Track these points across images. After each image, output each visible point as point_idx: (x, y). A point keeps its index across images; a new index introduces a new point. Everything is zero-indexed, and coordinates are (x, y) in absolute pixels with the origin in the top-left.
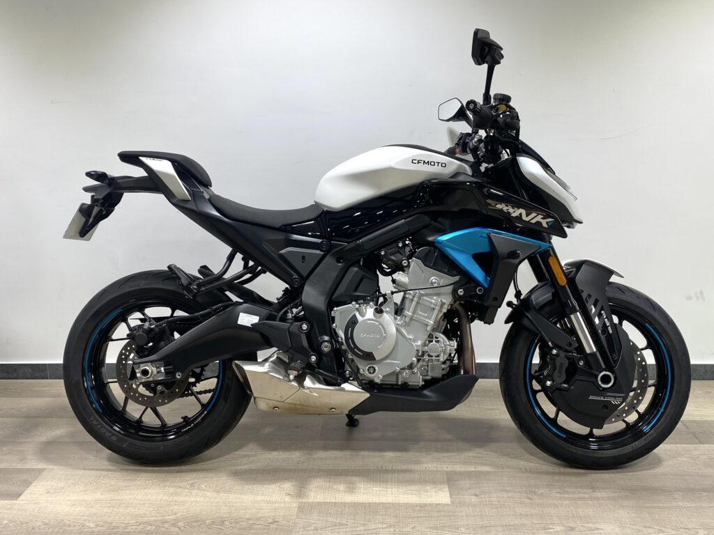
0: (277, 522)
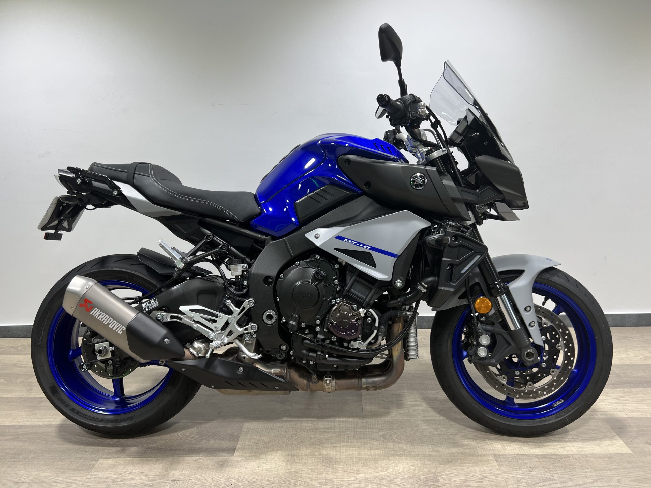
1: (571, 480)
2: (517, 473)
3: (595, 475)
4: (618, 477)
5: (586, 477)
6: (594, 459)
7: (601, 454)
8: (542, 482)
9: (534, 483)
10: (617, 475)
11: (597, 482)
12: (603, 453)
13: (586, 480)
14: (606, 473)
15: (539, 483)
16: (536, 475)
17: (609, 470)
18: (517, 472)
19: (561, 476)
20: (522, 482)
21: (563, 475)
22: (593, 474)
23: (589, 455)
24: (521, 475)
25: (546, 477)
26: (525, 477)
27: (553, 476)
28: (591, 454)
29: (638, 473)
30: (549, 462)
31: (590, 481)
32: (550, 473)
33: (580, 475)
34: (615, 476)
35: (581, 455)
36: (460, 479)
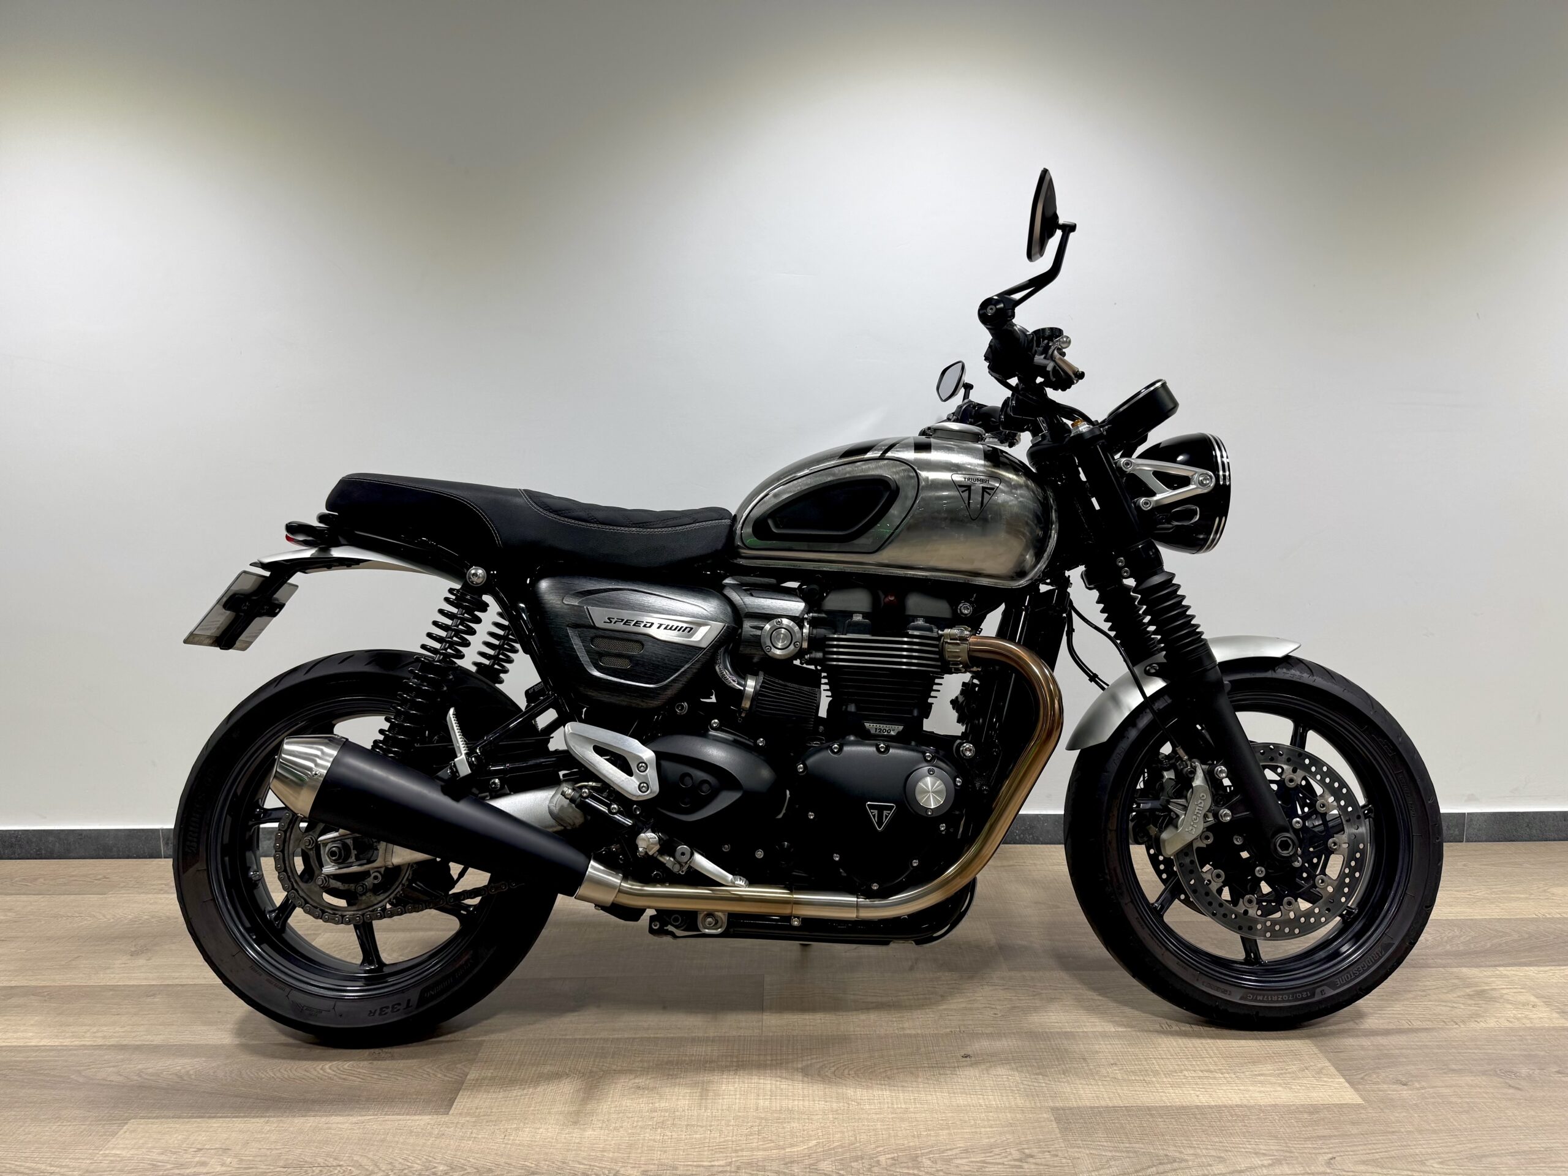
0: (1032, 1156)
1: (1222, 1160)
2: (1102, 1146)
3: (1277, 1150)
4: (1328, 1153)
5: (1256, 1153)
6: (1277, 1115)
7: (1294, 1105)
8: (1155, 1166)
9: (1138, 1167)
10: (1327, 1151)
11: (1281, 1164)
12: (1298, 1102)
13: (1257, 1161)
14: (1302, 1146)
15: (1149, 1167)
16: (1142, 1150)
17: (1307, 1139)
18: (1102, 1143)
19: (1199, 1151)
20: (1110, 1167)
21: (1204, 1151)
22: (1272, 1147)
23: (1265, 1106)
24: (1111, 1151)
25: (1167, 1155)
26: (1117, 1154)
27: (1181, 1152)
28: (1270, 1106)
29: (1375, 1147)
30: (1176, 1121)
31: (1266, 1163)
32: (1176, 1146)
33: (1243, 1150)
34: (1321, 1151)
35: (1249, 1108)
36: (970, 1160)
